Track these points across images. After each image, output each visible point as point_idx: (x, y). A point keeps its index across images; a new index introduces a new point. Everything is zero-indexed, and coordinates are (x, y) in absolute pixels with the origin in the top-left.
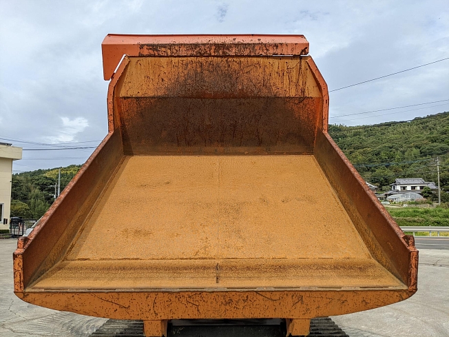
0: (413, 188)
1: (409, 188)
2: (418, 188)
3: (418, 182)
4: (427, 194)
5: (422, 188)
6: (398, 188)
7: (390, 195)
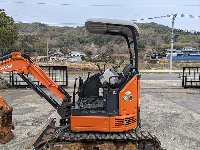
0: (78, 56)
1: (76, 55)
2: (80, 56)
3: (80, 53)
4: (83, 58)
5: (81, 56)
6: (72, 55)
7: (69, 58)
